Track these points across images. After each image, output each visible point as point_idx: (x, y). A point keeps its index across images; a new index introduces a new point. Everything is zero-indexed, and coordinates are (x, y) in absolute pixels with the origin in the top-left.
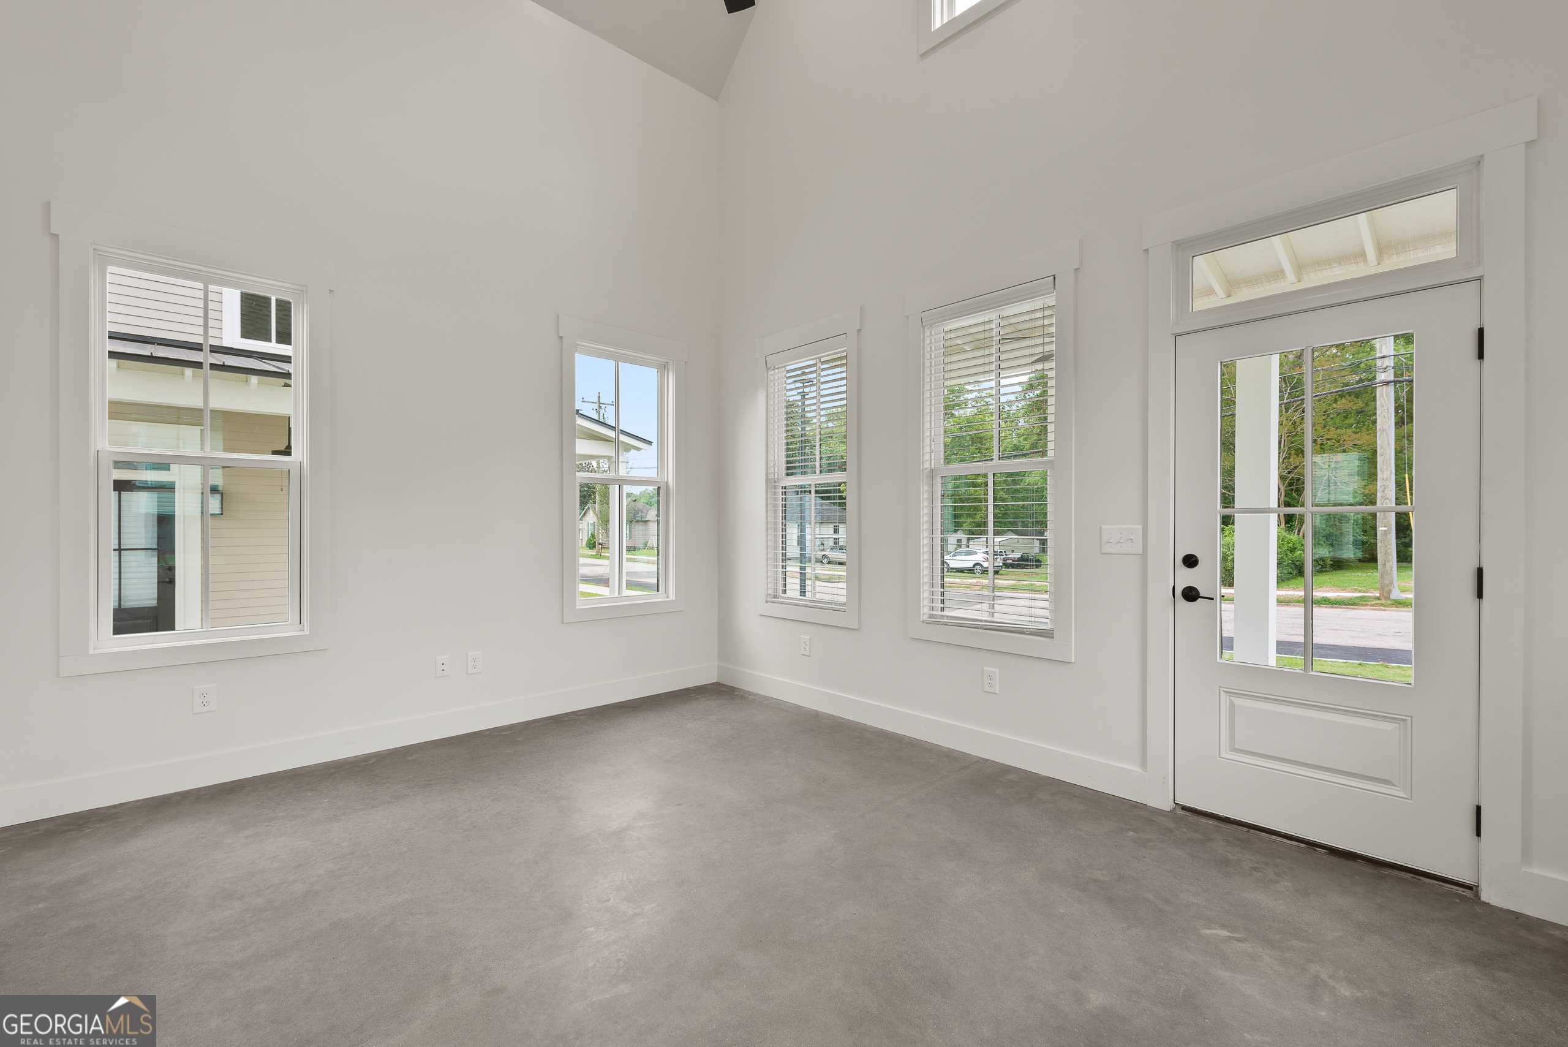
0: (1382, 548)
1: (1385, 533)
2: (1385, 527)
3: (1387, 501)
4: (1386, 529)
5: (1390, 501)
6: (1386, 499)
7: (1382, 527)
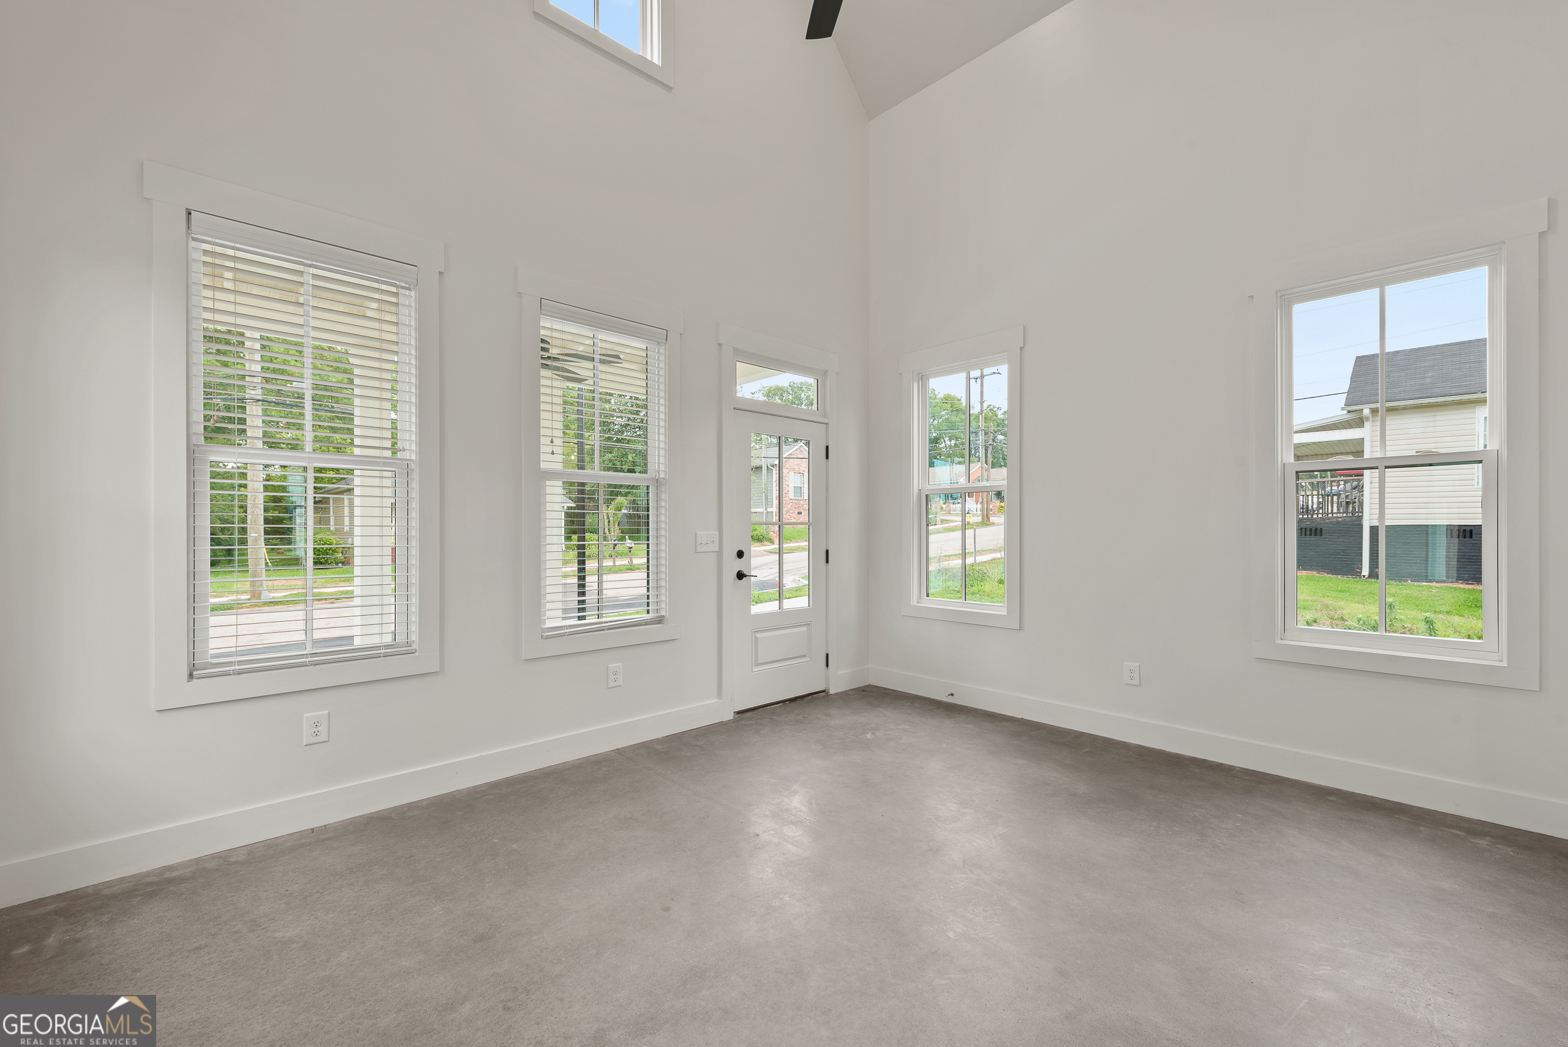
0: (253, 553)
1: (256, 539)
2: (256, 533)
3: (258, 509)
4: (257, 535)
5: (260, 509)
6: (256, 508)
7: (253, 533)
